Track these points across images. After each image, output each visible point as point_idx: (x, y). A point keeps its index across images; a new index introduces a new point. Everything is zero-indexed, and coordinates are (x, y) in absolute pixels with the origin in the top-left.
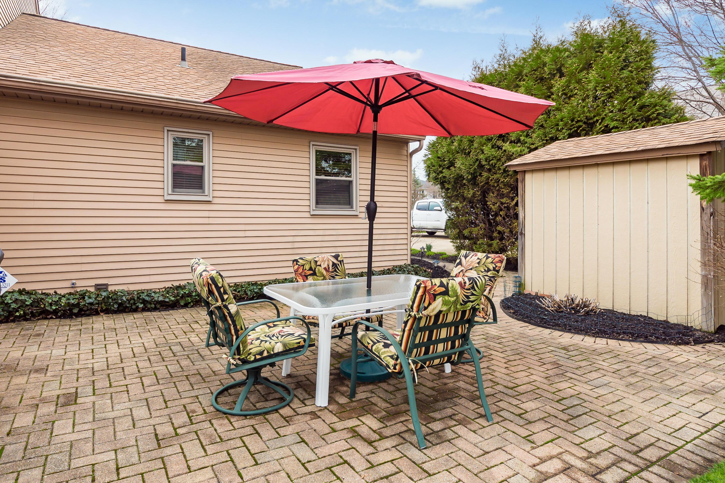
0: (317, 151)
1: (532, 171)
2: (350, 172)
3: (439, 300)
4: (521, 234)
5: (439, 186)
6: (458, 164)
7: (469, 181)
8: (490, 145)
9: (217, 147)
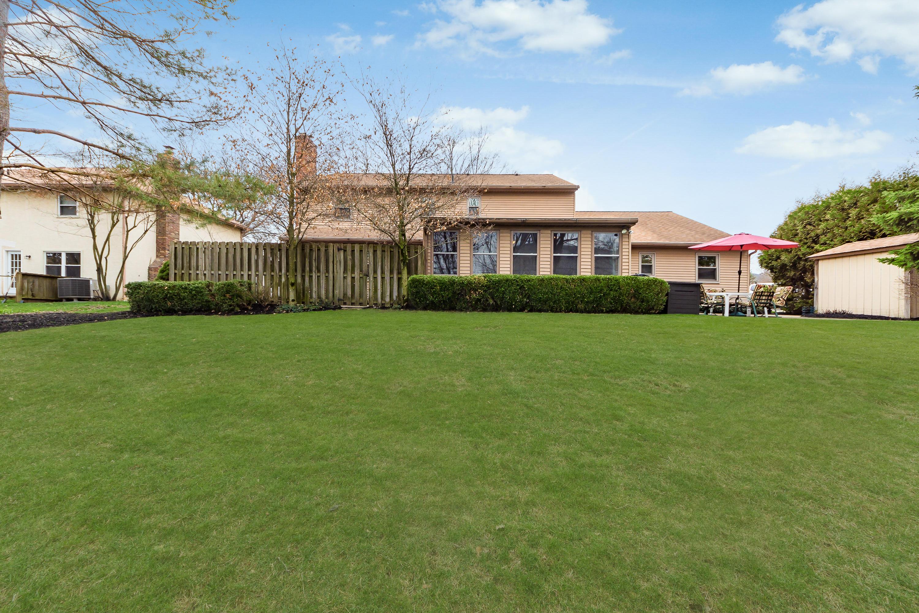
0: (699, 257)
1: (823, 259)
2: (715, 263)
3: (762, 288)
4: (816, 288)
5: (769, 271)
6: (783, 258)
7: (791, 267)
8: (806, 246)
9: (658, 257)
